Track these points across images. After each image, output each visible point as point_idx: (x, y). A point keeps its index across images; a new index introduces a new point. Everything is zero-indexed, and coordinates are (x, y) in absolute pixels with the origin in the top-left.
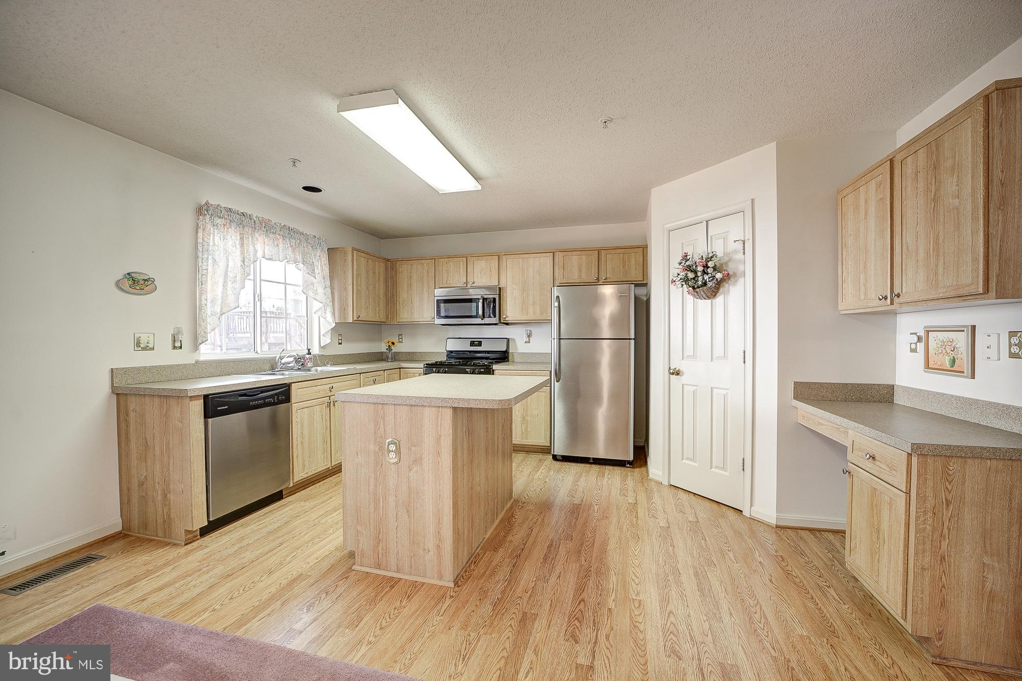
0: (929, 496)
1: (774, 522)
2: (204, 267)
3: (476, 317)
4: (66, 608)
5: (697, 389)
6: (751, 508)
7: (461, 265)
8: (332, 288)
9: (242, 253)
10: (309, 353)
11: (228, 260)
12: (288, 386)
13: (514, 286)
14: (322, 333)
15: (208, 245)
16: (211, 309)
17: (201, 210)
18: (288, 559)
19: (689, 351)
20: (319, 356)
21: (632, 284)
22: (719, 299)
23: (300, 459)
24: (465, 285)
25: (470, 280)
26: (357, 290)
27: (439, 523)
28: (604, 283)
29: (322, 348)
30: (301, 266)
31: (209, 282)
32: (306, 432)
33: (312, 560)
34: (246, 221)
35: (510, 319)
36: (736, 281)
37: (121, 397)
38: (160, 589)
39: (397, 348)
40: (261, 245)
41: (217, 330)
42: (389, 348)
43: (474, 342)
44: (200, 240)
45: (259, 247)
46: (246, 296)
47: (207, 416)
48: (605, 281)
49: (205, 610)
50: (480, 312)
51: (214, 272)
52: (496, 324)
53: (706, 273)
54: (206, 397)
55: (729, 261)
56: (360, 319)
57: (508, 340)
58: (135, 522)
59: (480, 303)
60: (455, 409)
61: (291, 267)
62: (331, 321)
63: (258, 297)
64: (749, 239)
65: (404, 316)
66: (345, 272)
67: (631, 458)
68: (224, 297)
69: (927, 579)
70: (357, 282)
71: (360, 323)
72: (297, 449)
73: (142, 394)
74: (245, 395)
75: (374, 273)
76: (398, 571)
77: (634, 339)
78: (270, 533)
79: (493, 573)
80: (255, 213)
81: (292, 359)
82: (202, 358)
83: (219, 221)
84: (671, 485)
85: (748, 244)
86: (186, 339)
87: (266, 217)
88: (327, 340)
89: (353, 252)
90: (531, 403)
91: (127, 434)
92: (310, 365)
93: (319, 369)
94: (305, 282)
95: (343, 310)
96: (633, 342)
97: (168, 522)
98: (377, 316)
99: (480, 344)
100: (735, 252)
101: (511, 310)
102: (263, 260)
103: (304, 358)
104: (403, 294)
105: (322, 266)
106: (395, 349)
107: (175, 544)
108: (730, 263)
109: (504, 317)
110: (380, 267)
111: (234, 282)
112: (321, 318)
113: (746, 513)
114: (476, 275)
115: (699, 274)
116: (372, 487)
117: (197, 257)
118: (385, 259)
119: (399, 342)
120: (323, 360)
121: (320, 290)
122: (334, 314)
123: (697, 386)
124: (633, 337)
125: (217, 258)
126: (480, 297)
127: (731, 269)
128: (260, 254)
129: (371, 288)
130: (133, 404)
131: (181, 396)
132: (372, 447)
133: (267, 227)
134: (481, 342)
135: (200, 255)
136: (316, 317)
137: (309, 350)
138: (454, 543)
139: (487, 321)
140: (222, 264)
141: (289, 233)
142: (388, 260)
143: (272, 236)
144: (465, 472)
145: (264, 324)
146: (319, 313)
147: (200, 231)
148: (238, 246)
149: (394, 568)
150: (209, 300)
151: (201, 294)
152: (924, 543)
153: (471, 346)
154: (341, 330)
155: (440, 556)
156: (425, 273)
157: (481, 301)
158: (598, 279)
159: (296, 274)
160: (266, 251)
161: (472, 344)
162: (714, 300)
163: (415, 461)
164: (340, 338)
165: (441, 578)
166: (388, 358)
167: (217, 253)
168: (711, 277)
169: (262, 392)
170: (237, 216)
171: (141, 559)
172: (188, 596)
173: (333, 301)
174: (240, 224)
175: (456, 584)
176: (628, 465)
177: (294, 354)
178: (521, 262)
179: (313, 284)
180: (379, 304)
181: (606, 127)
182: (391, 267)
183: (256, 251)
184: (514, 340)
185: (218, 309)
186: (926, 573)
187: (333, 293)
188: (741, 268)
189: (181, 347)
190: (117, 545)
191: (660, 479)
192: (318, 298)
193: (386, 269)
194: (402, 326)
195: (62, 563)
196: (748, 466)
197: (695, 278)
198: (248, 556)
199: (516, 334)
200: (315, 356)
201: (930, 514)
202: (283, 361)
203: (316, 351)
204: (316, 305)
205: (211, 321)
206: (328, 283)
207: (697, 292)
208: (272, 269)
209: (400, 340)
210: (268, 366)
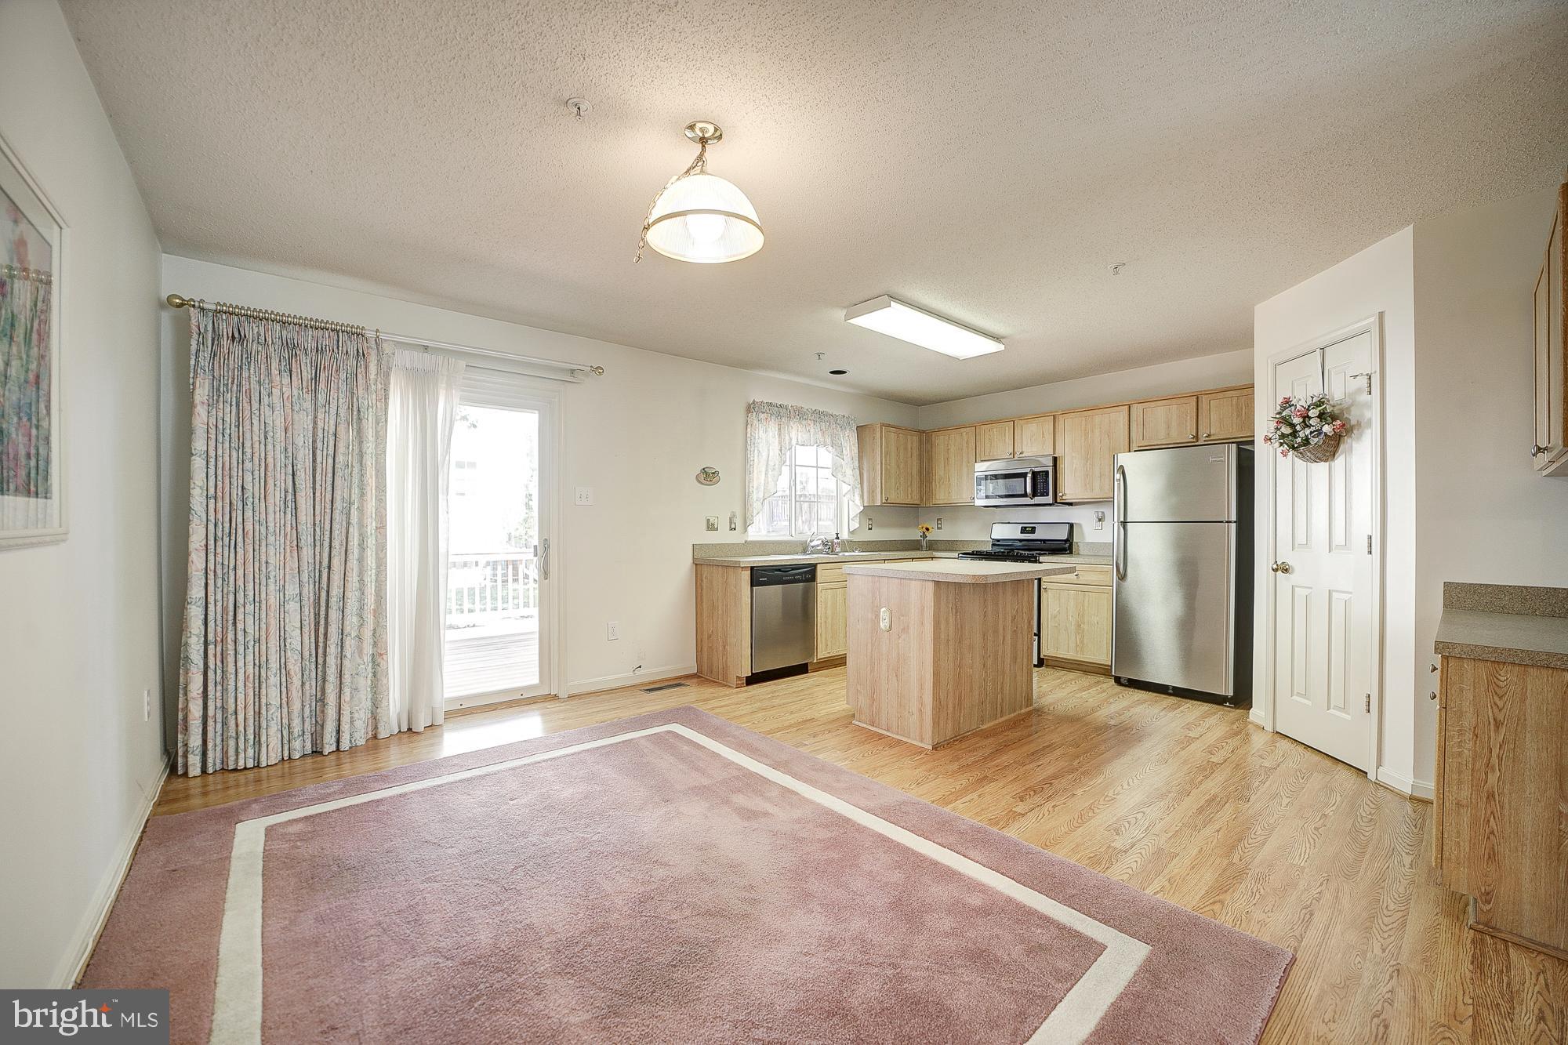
0: (1466, 712)
1: (1408, 791)
2: (752, 459)
3: (1025, 495)
4: (674, 704)
5: (1311, 593)
6: (1377, 768)
7: (1007, 431)
8: (860, 468)
9: (780, 443)
10: (837, 538)
11: (769, 450)
12: (815, 566)
13: (1074, 455)
14: (851, 518)
15: (755, 439)
16: (756, 495)
17: (750, 408)
18: (806, 709)
19: (1301, 538)
20: (848, 541)
21: (1233, 443)
22: (1339, 461)
23: (824, 636)
24: (1011, 456)
25: (1018, 450)
26: (886, 469)
27: (922, 687)
28: (1206, 443)
29: (852, 533)
30: (830, 448)
31: (755, 471)
32: (829, 612)
33: (823, 712)
34: (783, 411)
35: (1068, 498)
36: (1361, 435)
37: (698, 566)
38: (722, 707)
39: (934, 535)
40: (796, 432)
41: (760, 514)
42: (924, 536)
43: (1026, 528)
44: (749, 435)
45: (793, 435)
46: (784, 482)
47: (752, 585)
48: (1207, 439)
49: (748, 722)
50: (1029, 490)
51: (759, 462)
52: (1050, 505)
53: (1308, 426)
54: (752, 568)
55: (1352, 405)
56: (889, 501)
57: (1071, 526)
58: (705, 668)
59: (1028, 478)
60: (937, 583)
61: (822, 451)
62: (859, 504)
63: (793, 482)
64: (1375, 372)
65: (941, 497)
66: (873, 450)
67: (1231, 693)
68: (766, 483)
69: (1465, 819)
70: (886, 460)
71: (888, 505)
72: (821, 626)
73: (711, 564)
74: (780, 570)
75: (906, 449)
76: (888, 730)
77: (1235, 522)
78: (794, 692)
79: (975, 750)
80: (789, 402)
81: (820, 542)
82: (750, 539)
83: (762, 416)
84: (1277, 732)
85: (1377, 381)
86: (739, 522)
87: (799, 405)
88: (855, 525)
89: (881, 428)
90: (1088, 607)
91: (702, 596)
92: (838, 549)
93: (846, 554)
94: (834, 464)
95: (872, 492)
96: (1233, 526)
97: (725, 668)
98: (909, 497)
99: (1033, 530)
100: (1359, 391)
101: (1070, 488)
102: (797, 446)
103: (832, 542)
104: (939, 472)
105: (851, 446)
106: (930, 537)
107: (730, 687)
108: (1352, 408)
109: (1061, 494)
110: (913, 441)
111: (774, 469)
112: (851, 502)
113: (1371, 776)
114: (1025, 443)
115: (1298, 428)
116: (869, 651)
117: (746, 450)
118: (919, 431)
119: (938, 528)
120: (850, 545)
121: (849, 472)
122: (862, 497)
123: (1311, 588)
124: (1234, 518)
125: (760, 449)
126: (1028, 470)
127: (1353, 417)
128: (794, 442)
129: (902, 466)
130: (706, 571)
131: (736, 566)
132: (870, 615)
133: (799, 414)
134: (1035, 528)
135: (749, 447)
136: (845, 500)
137: (837, 534)
138: (933, 709)
139: (1038, 500)
140: (765, 454)
141: (820, 416)
142: (924, 432)
143: (804, 422)
144: (951, 647)
145: (798, 506)
146: (848, 496)
147: (749, 426)
148: (777, 436)
149: (884, 727)
150: (755, 487)
151: (749, 482)
152: (1460, 772)
153: (1021, 533)
154: (870, 513)
155: (922, 720)
156: (965, 445)
157: (1029, 475)
158: (1197, 437)
159: (826, 457)
160: (799, 437)
161: (1024, 530)
162: (1333, 464)
163: (903, 629)
164: (870, 523)
165: (922, 740)
166: (922, 546)
167: (761, 445)
168: (1314, 431)
169: (793, 570)
170: (776, 409)
171: (708, 691)
172: (737, 714)
173: (862, 483)
174: (779, 416)
175: (935, 748)
176: (1228, 704)
177: (823, 537)
178: (1083, 422)
179: (841, 466)
180: (911, 484)
181: (1117, 273)
182: (925, 440)
183: (791, 439)
184: (1080, 525)
185: (761, 495)
186: (1463, 811)
187: (861, 475)
188: (1367, 414)
189: (735, 529)
190: (695, 680)
191: (1262, 723)
192: (846, 480)
193: (921, 441)
194: (940, 508)
195: (667, 684)
196: (1376, 705)
197: (1294, 434)
198: (777, 701)
199: (1084, 518)
200: (843, 541)
201: (1469, 735)
202: (812, 544)
203: (845, 536)
204: (845, 488)
205: (757, 505)
206: (857, 464)
207: (1301, 453)
208: (805, 455)
209: (939, 526)
210: (800, 549)
